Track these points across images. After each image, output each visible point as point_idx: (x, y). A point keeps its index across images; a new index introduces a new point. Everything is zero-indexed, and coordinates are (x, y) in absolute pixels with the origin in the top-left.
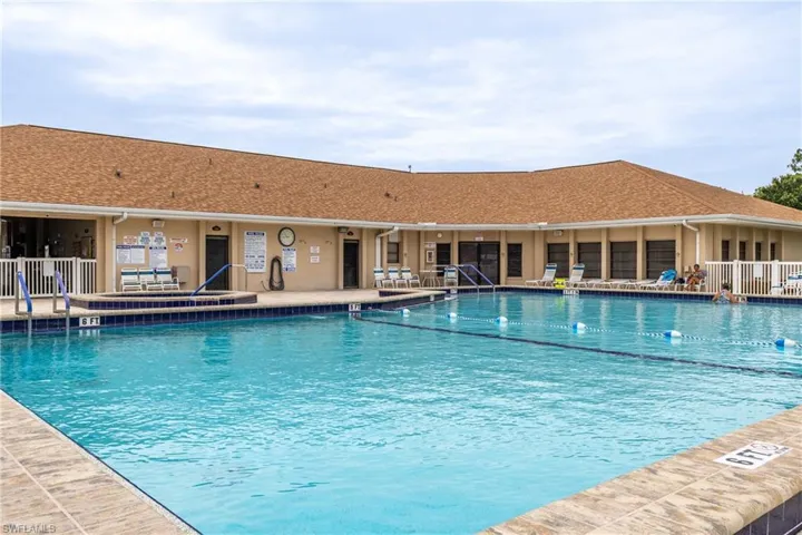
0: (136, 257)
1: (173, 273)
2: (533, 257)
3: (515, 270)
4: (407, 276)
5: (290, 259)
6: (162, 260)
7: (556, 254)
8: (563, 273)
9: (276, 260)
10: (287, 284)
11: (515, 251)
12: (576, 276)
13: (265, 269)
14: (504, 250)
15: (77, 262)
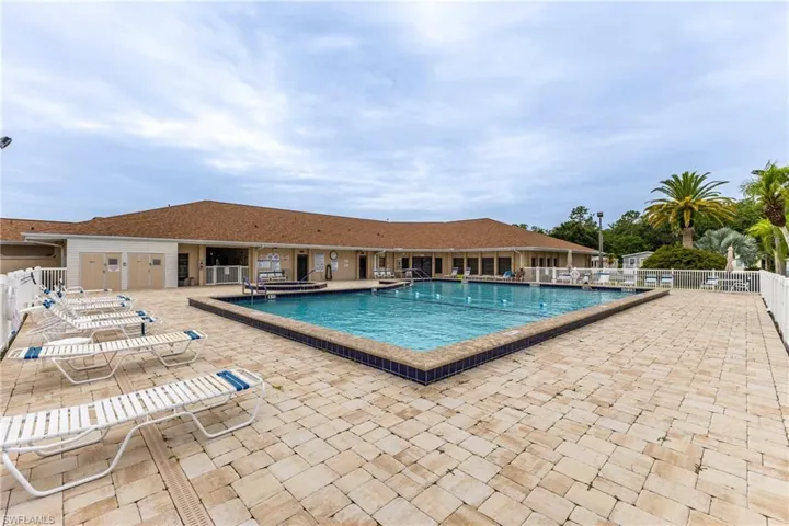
0: (266, 265)
1: (283, 272)
2: (447, 264)
3: (439, 270)
4: (389, 273)
5: (335, 266)
6: (278, 266)
7: (458, 263)
8: (461, 272)
9: (329, 266)
10: (334, 277)
11: (439, 261)
12: (467, 273)
13: (324, 270)
14: (433, 261)
15: (240, 268)
